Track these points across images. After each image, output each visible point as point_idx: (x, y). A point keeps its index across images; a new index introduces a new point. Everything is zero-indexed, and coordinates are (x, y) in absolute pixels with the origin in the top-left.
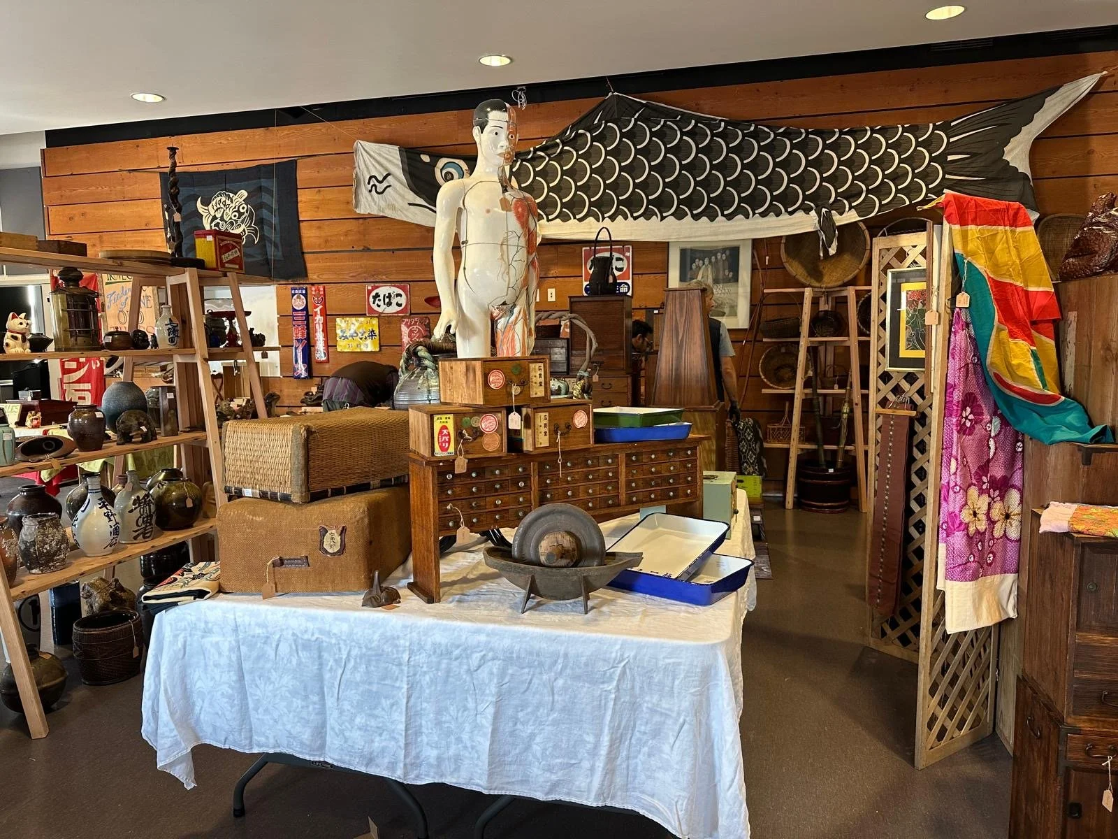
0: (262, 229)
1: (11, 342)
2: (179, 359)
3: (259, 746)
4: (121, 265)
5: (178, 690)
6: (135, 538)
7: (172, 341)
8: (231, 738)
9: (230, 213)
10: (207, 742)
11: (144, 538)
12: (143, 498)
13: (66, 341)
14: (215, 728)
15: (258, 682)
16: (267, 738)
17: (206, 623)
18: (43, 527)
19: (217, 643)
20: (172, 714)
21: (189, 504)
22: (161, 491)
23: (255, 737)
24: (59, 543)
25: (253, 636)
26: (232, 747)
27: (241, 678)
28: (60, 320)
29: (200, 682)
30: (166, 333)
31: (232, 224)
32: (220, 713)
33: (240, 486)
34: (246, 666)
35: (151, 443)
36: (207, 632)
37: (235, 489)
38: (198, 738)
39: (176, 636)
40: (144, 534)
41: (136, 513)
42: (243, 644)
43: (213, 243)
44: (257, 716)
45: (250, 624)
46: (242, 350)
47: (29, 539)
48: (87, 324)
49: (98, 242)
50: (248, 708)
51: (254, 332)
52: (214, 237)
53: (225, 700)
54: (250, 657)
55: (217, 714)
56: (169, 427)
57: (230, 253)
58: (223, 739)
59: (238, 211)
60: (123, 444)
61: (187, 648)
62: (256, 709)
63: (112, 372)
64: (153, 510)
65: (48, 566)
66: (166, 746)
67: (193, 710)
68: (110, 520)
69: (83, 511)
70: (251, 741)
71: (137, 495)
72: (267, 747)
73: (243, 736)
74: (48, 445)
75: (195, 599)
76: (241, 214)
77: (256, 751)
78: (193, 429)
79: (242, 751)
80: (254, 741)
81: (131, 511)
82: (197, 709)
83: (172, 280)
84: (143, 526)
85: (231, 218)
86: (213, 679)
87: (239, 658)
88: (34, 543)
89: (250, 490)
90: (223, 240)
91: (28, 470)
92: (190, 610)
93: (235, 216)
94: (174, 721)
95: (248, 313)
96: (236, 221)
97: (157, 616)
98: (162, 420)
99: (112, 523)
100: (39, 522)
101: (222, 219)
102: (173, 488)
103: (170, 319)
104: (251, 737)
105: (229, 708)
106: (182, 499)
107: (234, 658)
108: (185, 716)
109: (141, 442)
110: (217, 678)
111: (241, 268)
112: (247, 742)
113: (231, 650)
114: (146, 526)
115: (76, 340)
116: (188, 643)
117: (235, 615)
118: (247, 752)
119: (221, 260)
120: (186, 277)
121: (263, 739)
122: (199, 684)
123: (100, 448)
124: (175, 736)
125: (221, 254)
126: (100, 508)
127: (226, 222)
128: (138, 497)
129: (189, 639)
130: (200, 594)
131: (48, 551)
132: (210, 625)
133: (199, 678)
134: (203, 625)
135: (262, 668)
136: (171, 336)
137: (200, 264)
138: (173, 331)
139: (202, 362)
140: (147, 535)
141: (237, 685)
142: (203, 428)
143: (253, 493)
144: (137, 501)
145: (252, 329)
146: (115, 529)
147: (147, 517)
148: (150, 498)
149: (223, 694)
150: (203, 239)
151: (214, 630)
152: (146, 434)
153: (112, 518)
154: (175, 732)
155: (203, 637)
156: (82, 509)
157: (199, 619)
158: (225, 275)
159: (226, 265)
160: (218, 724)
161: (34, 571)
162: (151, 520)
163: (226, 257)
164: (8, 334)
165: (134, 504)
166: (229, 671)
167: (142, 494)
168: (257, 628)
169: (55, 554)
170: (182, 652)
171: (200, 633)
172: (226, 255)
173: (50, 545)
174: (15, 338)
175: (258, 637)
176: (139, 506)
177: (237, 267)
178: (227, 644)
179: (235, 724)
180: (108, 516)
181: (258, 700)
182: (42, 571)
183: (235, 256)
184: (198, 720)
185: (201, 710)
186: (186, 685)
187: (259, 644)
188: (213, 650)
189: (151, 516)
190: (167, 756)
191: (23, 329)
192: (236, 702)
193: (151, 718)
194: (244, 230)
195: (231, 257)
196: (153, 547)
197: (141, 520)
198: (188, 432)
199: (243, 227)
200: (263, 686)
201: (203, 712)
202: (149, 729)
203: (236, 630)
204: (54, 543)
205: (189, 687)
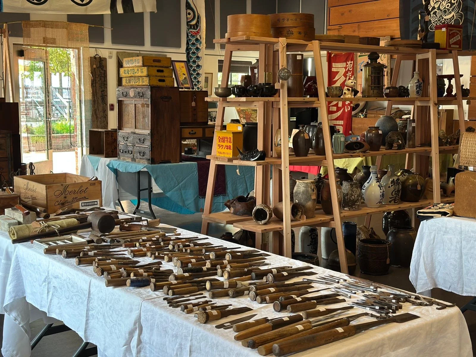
0: (466, 14)
1: (347, 92)
2: (418, 104)
3: (466, 292)
4: (398, 49)
5: (429, 259)
6: (390, 202)
7: (418, 93)
8: (453, 286)
9: (444, 4)
10: (440, 287)
11: (395, 202)
12: (396, 181)
13: (368, 92)
14: (445, 280)
15: (470, 260)
16: (471, 288)
17: (446, 228)
18: (352, 187)
19: (451, 238)
20: (426, 269)
21: (419, 188)
22: (404, 179)
23: (465, 288)
24: (359, 196)
25: (470, 237)
26: (453, 291)
27: (461, 257)
28: (367, 80)
29: (440, 256)
30: (415, 88)
31: (445, 12)
32: (448, 273)
33: (467, 165)
34: (464, 251)
35: (403, 150)
36: (446, 232)
37: (464, 166)
38: (435, 284)
39: (430, 233)
40: (395, 200)
41: (392, 188)
42: (464, 241)
43: (446, 33)
44: (467, 278)
45: (468, 231)
46: (456, 99)
47: (346, 192)
48: (379, 83)
49: (357, 29)
50: (463, 273)
51: (464, 88)
52: (447, 29)
53: (452, 267)
54: (466, 247)
55: (447, 274)
56: (411, 143)
57: (455, 38)
58: (449, 287)
59: (451, 3)
60: (388, 149)
61: (435, 240)
62: (467, 274)
63: (356, 114)
64: (400, 188)
65: (352, 207)
66: (422, 283)
67: (435, 270)
68: (381, 189)
69: (368, 183)
70: (463, 290)
71: (393, 178)
72: (472, 293)
73: (459, 287)
74: (356, 146)
75: (442, 216)
76: (452, 4)
77: (464, 295)
78: (422, 145)
79: (457, 293)
80: (464, 289)
81: (389, 187)
82: (437, 270)
83: (419, 57)
84: (395, 196)
85: (445, 8)
86: (447, 255)
87: (461, 247)
88: (347, 194)
89: (472, 167)
90: (451, 30)
91: (350, 156)
92: (439, 221)
93: (448, 6)
94: (426, 273)
95: (462, 76)
96: (448, 10)
97: (422, 222)
98: (407, 138)
99: (382, 191)
100: (350, 184)
101: (439, 8)
102: (411, 178)
103: (418, 80)
104: (463, 288)
105: (454, 271)
106: (415, 185)
107: (458, 246)
108: (431, 273)
109: (397, 149)
110: (449, 255)
111: (460, 47)
112: (461, 289)
113: (457, 242)
114: (396, 196)
115: (373, 92)
116: (436, 237)
117: (461, 225)
118: (460, 294)
119: (449, 43)
120: (429, 55)
121: (469, 289)
122: (439, 258)
123: (378, 150)
124: (427, 280)
125: (449, 39)
126: (376, 182)
127: (441, 11)
128: (394, 179)
129: (436, 235)
130: (444, 214)
131: (353, 200)
132: (448, 229)
133: (440, 255)
134: (444, 229)
135: (472, 253)
136: (418, 89)
137: (437, 46)
138: (418, 87)
139: (433, 105)
140: (396, 201)
141: (459, 261)
142: (430, 145)
143: (473, 169)
144: (393, 182)
145: (463, 86)
146: (383, 194)
147: (397, 191)
148: (399, 181)
149: (451, 264)
150: (440, 30)
151: (450, 232)
152: (401, 145)
153: (382, 188)
154: (426, 278)
155: (444, 235)
156: (368, 181)
157: (443, 227)
158: (451, 52)
159: (452, 46)
160: (447, 279)
161: (346, 209)
162: (399, 193)
163: (452, 41)
164: (346, 88)
165: (391, 183)
166: (455, 253)
167: (395, 178)
168: (472, 233)
169: (356, 202)
170: (432, 241)
171: (442, 233)
172: (452, 39)
173: (354, 197)
174: (348, 90)
175: (472, 237)
176: (394, 184)
177: (458, 46)
178: (455, 239)
179: (456, 280)
180: (380, 187)
181: (468, 269)
182: (349, 209)
183: (458, 39)
184: (437, 276)
185: (439, 271)
186: (433, 258)
187: (472, 241)
188: (448, 241)
189: (398, 191)
190: (422, 288)
191: (352, 85)
192: (457, 269)
193: (414, 271)
194: (453, 16)
195: (455, 41)
196: (400, 207)
197: (394, 192)
198: (420, 147)
199: (453, 13)
200: (472, 262)
201: (439, 272)
202: (413, 276)
203: (461, 233)
204: (356, 196)
205: (434, 258)
